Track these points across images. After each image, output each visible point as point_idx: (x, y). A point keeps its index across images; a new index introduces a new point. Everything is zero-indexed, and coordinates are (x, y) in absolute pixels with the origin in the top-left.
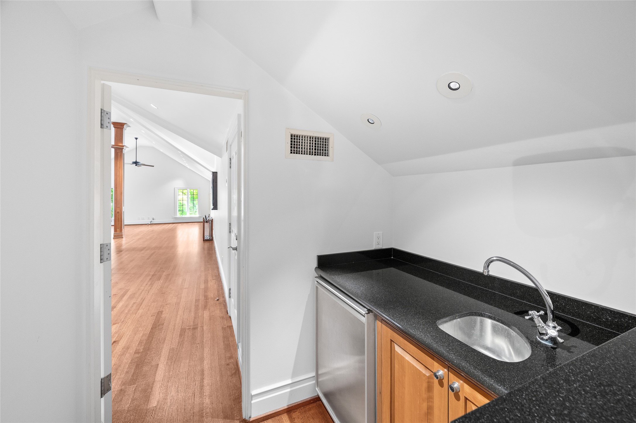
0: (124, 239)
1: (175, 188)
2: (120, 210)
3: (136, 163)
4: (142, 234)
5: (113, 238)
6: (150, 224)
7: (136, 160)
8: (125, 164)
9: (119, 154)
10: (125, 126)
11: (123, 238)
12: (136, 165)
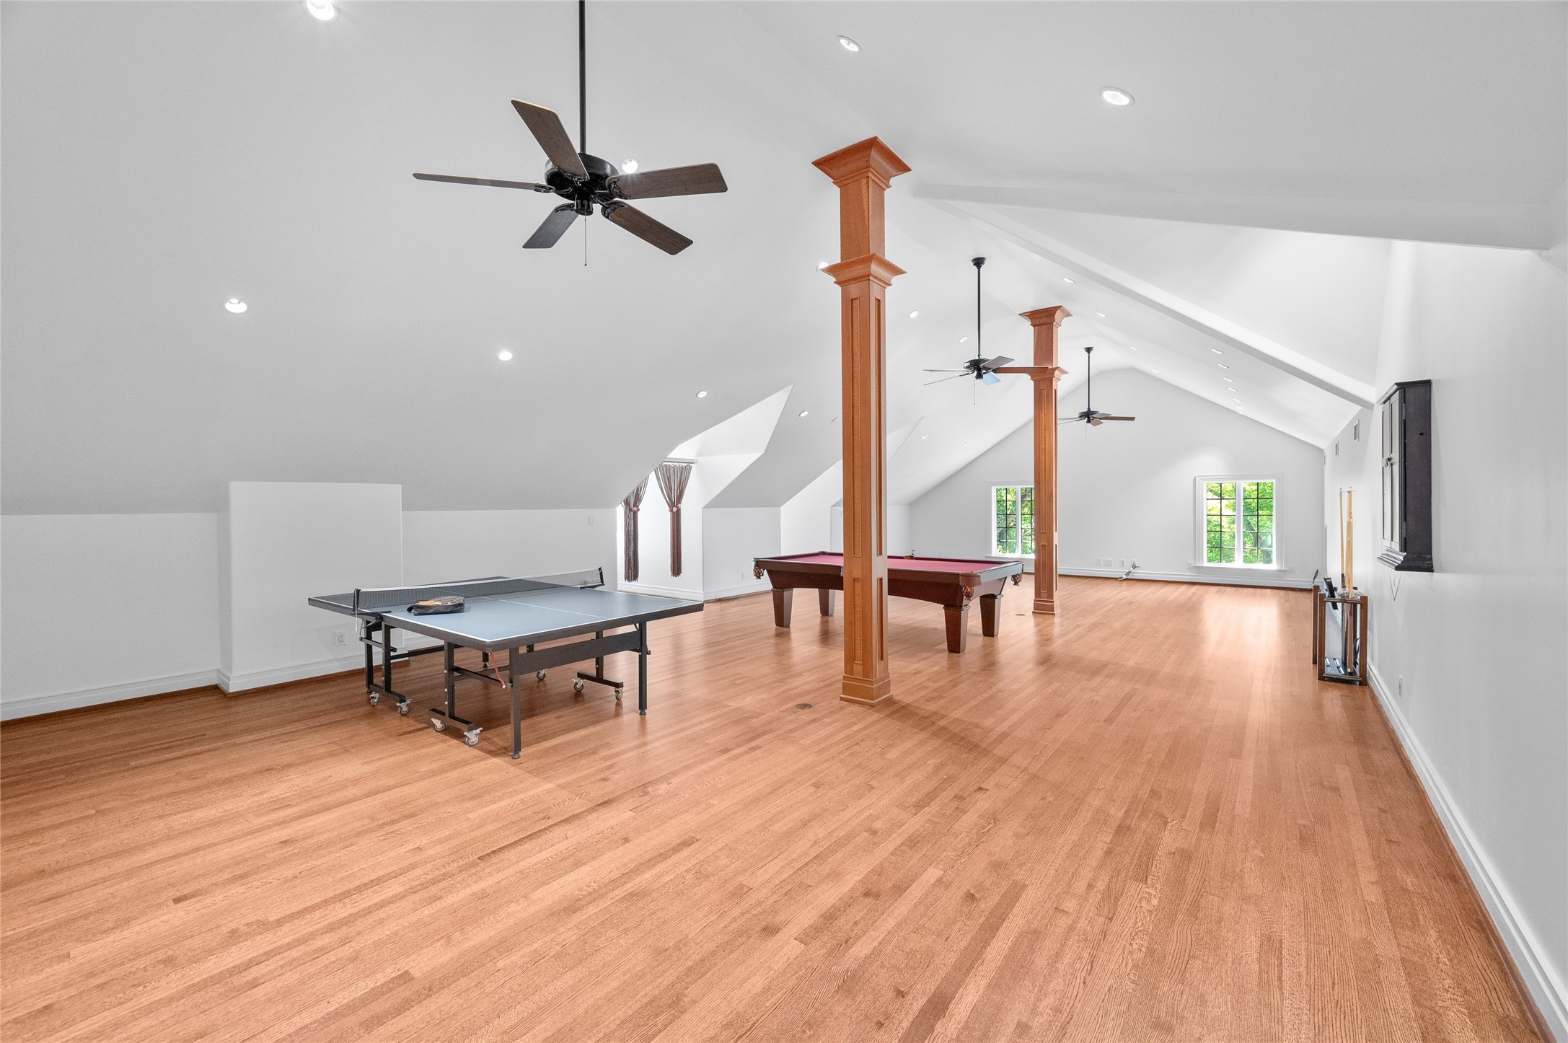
0: (1057, 620)
1: (1195, 479)
2: (1048, 541)
3: (1088, 416)
4: (1102, 611)
5: (1033, 612)
6: (1126, 579)
7: (1089, 408)
8: (1058, 422)
9: (1044, 392)
10: (1058, 314)
11: (1054, 614)
12: (1089, 421)
